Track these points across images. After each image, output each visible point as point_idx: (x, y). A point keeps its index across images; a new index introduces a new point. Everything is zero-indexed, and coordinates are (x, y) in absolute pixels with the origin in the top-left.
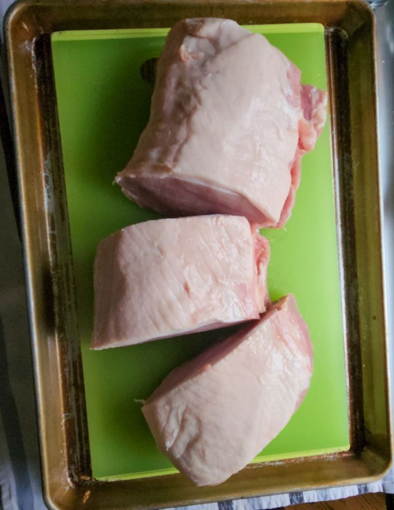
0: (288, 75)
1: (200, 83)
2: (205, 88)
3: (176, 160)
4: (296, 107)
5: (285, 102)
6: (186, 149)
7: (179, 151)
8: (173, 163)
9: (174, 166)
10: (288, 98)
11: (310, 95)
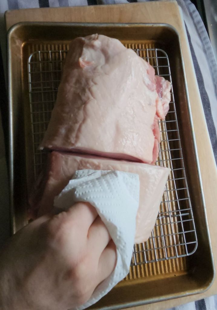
0: (148, 73)
1: (92, 81)
2: (95, 84)
3: (77, 137)
4: (153, 91)
5: (147, 89)
6: (83, 127)
7: (79, 130)
8: (75, 139)
9: (76, 142)
10: (148, 86)
11: (161, 83)
